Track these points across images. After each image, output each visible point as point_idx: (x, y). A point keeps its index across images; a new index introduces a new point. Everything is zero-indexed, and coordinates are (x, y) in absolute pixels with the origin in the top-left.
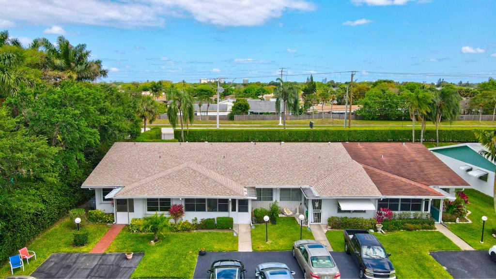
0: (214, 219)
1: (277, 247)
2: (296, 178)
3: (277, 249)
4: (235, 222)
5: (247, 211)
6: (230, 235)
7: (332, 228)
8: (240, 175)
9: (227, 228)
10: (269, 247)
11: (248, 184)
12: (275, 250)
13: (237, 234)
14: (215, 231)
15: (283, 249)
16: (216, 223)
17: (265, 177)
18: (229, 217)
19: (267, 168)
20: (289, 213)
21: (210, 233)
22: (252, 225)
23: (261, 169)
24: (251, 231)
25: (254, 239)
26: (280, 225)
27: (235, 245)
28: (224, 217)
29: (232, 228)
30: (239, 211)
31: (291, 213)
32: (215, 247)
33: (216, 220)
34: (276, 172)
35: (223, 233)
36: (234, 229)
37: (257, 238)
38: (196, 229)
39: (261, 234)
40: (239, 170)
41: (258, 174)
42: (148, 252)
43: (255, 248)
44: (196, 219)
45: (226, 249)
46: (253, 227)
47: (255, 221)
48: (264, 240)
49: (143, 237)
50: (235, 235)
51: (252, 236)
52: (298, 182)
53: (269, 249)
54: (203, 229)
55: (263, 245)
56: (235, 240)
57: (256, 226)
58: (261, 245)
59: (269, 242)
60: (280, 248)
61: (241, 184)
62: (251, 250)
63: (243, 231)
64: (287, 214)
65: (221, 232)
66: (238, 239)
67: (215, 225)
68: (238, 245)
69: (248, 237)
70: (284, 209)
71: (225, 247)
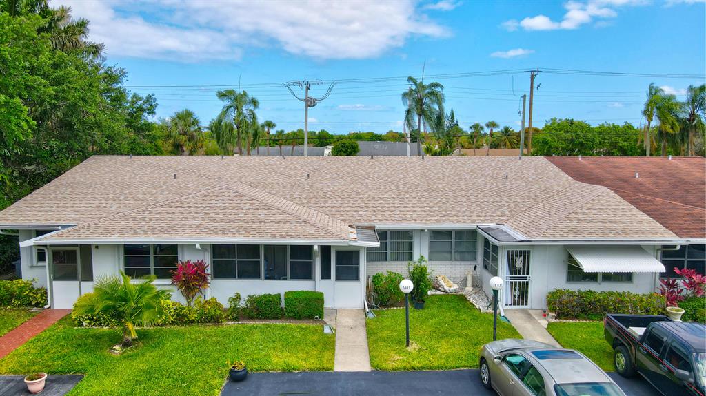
0: (279, 295)
1: (434, 361)
2: (463, 210)
3: (436, 364)
4: (327, 305)
5: (356, 277)
6: (315, 332)
7: (558, 317)
8: (342, 205)
9: (310, 317)
10: (414, 359)
11: (359, 220)
12: (430, 368)
13: (333, 330)
14: (280, 323)
15: (451, 364)
16: (283, 305)
17: (396, 209)
18: (314, 292)
19: (399, 194)
20: (450, 286)
21: (268, 326)
22: (368, 310)
23: (386, 196)
24: (366, 324)
25: (375, 342)
26: (434, 311)
27: (327, 355)
28: (302, 291)
29: (321, 316)
30: (339, 278)
31: (455, 287)
32: (275, 360)
33: (283, 298)
34: (419, 200)
35: (298, 327)
36: (325, 319)
37: (382, 339)
38: (235, 319)
39: (393, 330)
40: (340, 197)
41: (381, 204)
42: (93, 374)
43: (377, 361)
44: (238, 297)
45: (304, 364)
46: (371, 316)
47: (376, 301)
48: (399, 343)
49: (98, 337)
50: (327, 331)
51: (370, 333)
52: (469, 218)
53: (416, 364)
54: (251, 318)
55: (399, 354)
56: (328, 344)
57: (378, 314)
58: (392, 354)
59: (413, 347)
60: (442, 362)
61: (344, 221)
62: (367, 368)
63: (347, 324)
64: (447, 288)
65: (293, 324)
66: (334, 342)
67: (282, 309)
68: (334, 354)
69: (361, 337)
70: (440, 278)
71: (300, 361)
